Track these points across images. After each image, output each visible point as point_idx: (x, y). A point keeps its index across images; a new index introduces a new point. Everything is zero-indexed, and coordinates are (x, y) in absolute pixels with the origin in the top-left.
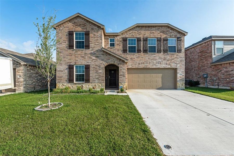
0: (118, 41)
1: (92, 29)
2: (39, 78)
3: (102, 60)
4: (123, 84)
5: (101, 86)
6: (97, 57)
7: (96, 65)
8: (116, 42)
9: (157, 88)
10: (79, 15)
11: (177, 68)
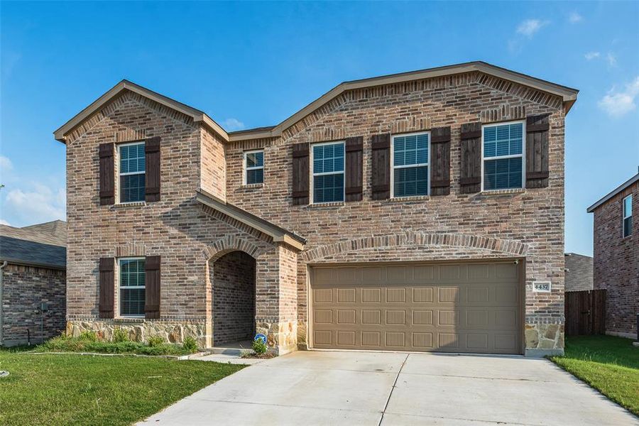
0: (274, 158)
1: (170, 129)
2: (44, 303)
3: (201, 238)
4: (270, 325)
5: (195, 331)
6: (183, 227)
7: (181, 258)
8: (268, 166)
9: (436, 346)
10: (125, 86)
11: (525, 258)
